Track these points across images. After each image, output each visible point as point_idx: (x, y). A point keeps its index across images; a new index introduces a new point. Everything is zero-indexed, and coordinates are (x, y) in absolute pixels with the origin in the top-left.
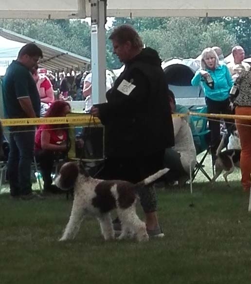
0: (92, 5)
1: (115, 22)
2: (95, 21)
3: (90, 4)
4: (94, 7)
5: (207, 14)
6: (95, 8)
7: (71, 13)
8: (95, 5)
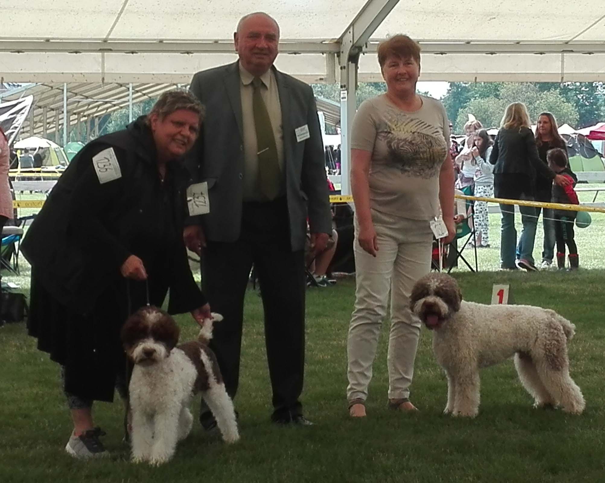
0: (341, 68)
1: (450, 90)
2: (345, 86)
3: (340, 67)
4: (343, 70)
5: (476, 78)
6: (345, 71)
7: (319, 77)
8: (344, 67)
